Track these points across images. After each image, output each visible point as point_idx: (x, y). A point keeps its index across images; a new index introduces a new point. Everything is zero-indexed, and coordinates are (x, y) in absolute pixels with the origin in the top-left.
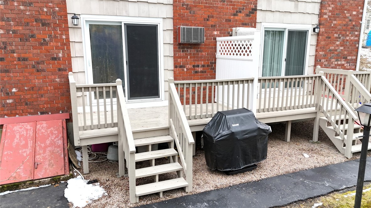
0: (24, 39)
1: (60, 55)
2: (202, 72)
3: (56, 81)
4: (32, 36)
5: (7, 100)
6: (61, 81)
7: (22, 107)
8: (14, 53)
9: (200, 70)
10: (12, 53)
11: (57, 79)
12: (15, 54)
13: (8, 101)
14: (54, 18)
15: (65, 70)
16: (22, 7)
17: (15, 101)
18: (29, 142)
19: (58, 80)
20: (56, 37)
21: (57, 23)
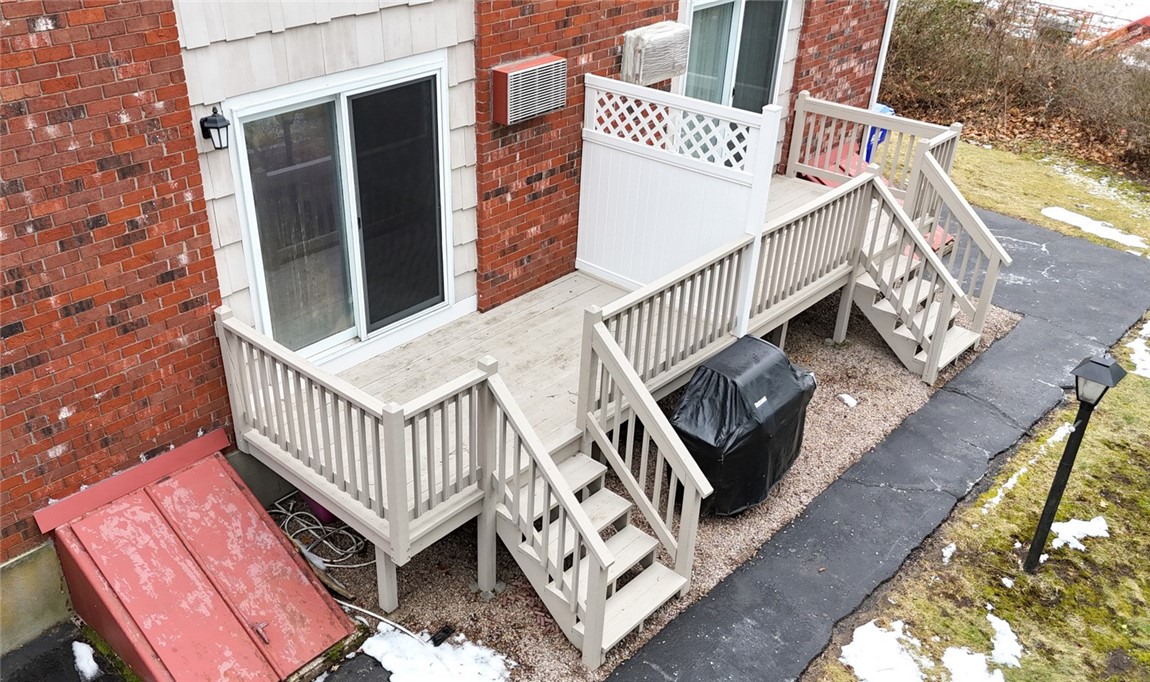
0: (73, 237)
1: (184, 259)
2: (548, 191)
3: (179, 345)
4: (97, 223)
5: (49, 451)
6: (191, 341)
7: (93, 457)
8: (48, 295)
9: (543, 188)
10: (41, 297)
11: (181, 339)
12: (52, 299)
13: (52, 454)
14: (155, 140)
15: (200, 302)
16: (52, 131)
17: (72, 445)
18: (182, 564)
19: (183, 340)
20: (165, 203)
21: (165, 154)
